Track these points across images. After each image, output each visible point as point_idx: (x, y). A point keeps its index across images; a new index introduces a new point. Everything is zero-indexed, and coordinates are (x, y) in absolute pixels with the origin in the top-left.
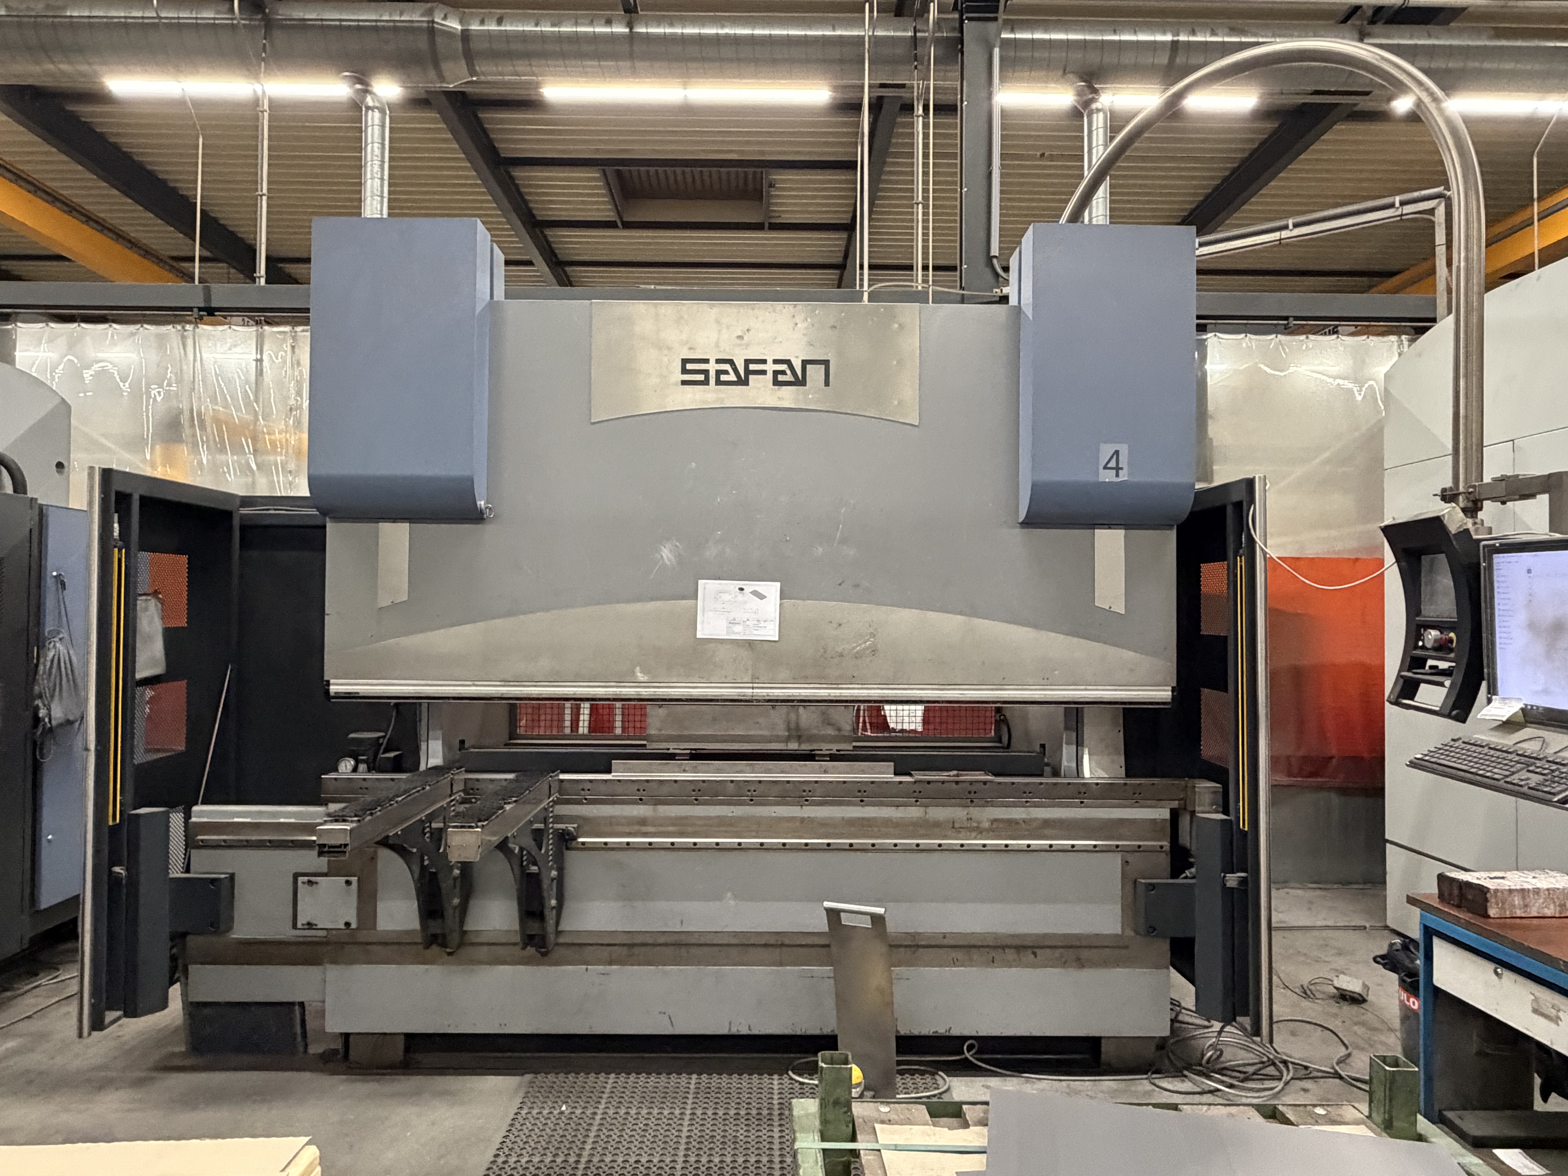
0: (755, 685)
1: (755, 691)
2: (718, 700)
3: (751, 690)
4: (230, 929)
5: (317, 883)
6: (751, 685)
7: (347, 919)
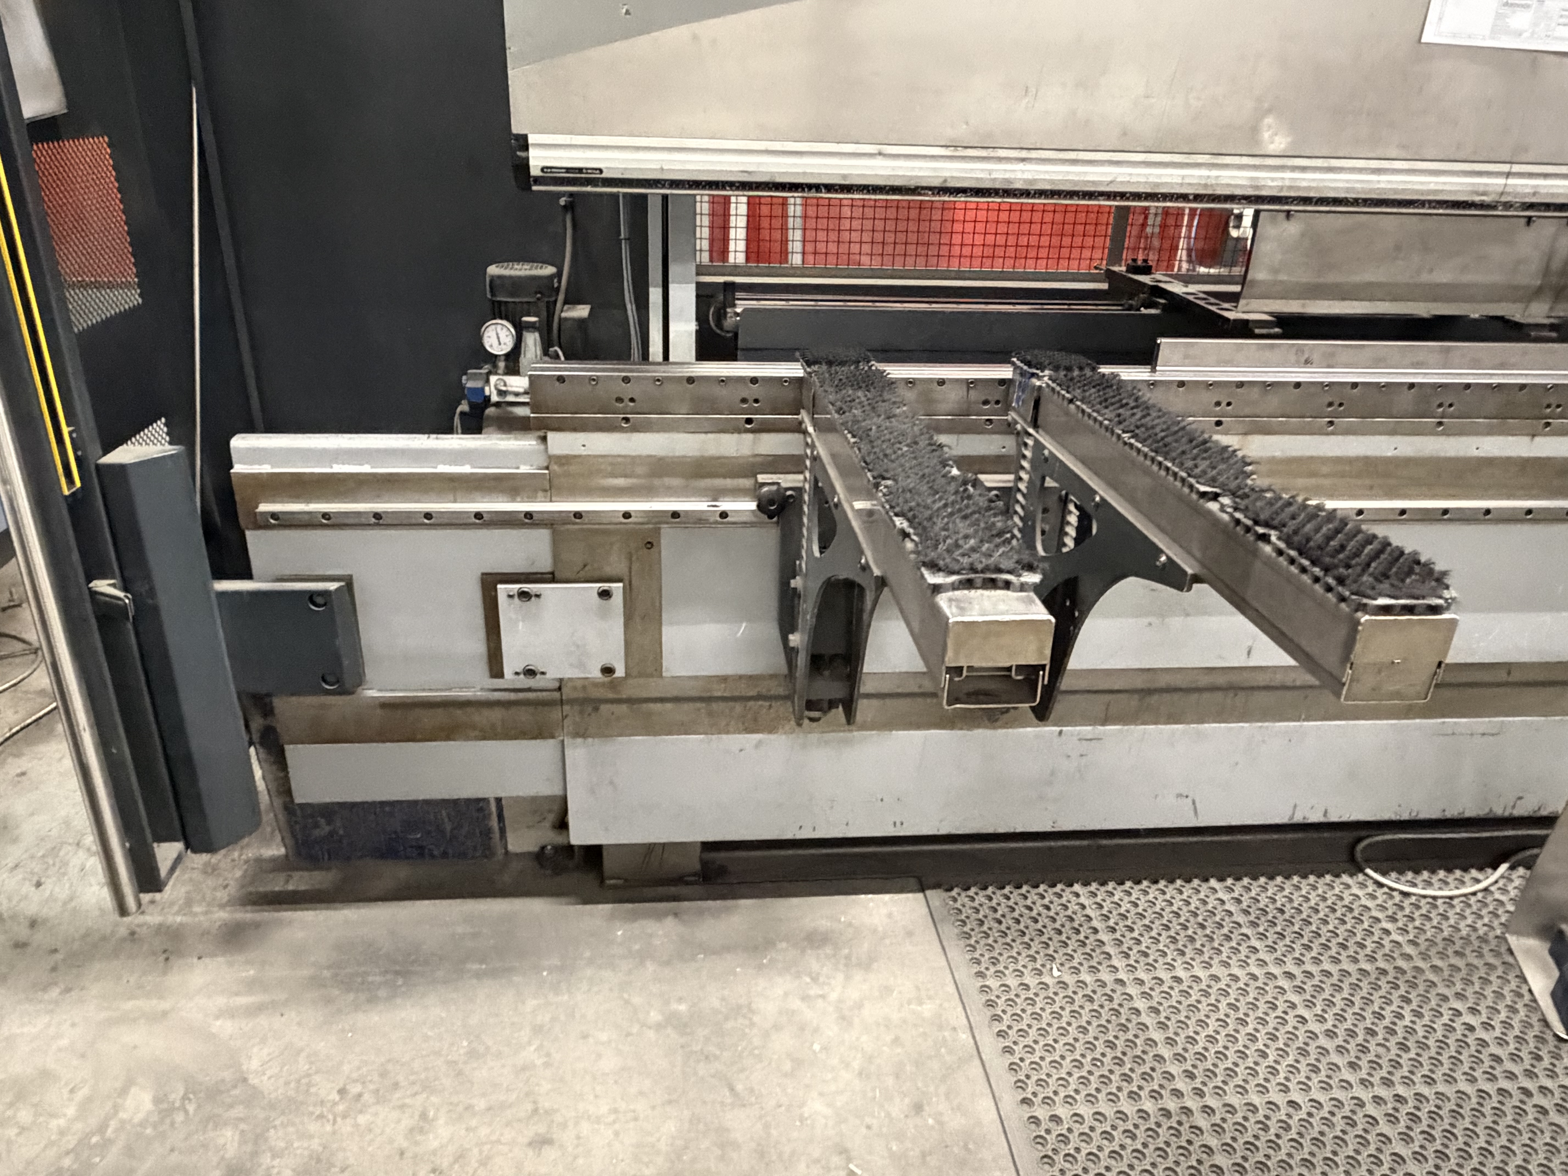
0: (1516, 168)
1: (1511, 181)
2: (1422, 203)
3: (1501, 181)
4: (360, 680)
5: (538, 596)
6: (1505, 168)
7: (605, 661)
